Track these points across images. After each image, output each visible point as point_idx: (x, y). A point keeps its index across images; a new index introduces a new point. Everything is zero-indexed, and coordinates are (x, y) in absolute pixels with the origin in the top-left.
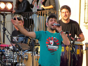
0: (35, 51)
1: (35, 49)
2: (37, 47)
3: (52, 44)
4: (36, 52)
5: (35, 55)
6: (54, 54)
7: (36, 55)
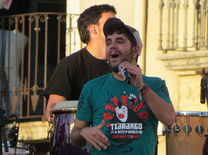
0: (7, 137)
1: (7, 133)
2: (15, 127)
3: (124, 120)
4: (11, 143)
5: (7, 151)
6: (131, 150)
7: (12, 151)
